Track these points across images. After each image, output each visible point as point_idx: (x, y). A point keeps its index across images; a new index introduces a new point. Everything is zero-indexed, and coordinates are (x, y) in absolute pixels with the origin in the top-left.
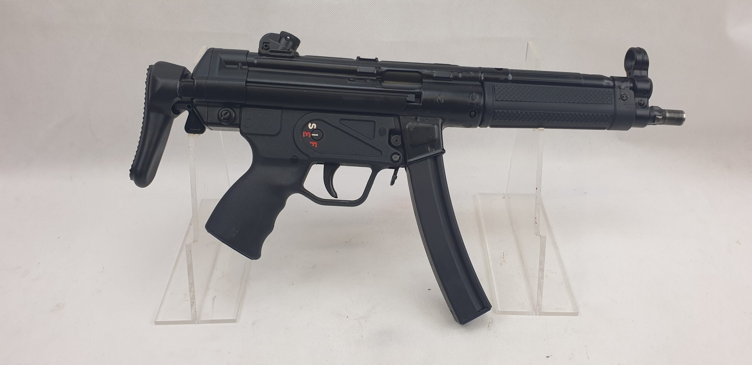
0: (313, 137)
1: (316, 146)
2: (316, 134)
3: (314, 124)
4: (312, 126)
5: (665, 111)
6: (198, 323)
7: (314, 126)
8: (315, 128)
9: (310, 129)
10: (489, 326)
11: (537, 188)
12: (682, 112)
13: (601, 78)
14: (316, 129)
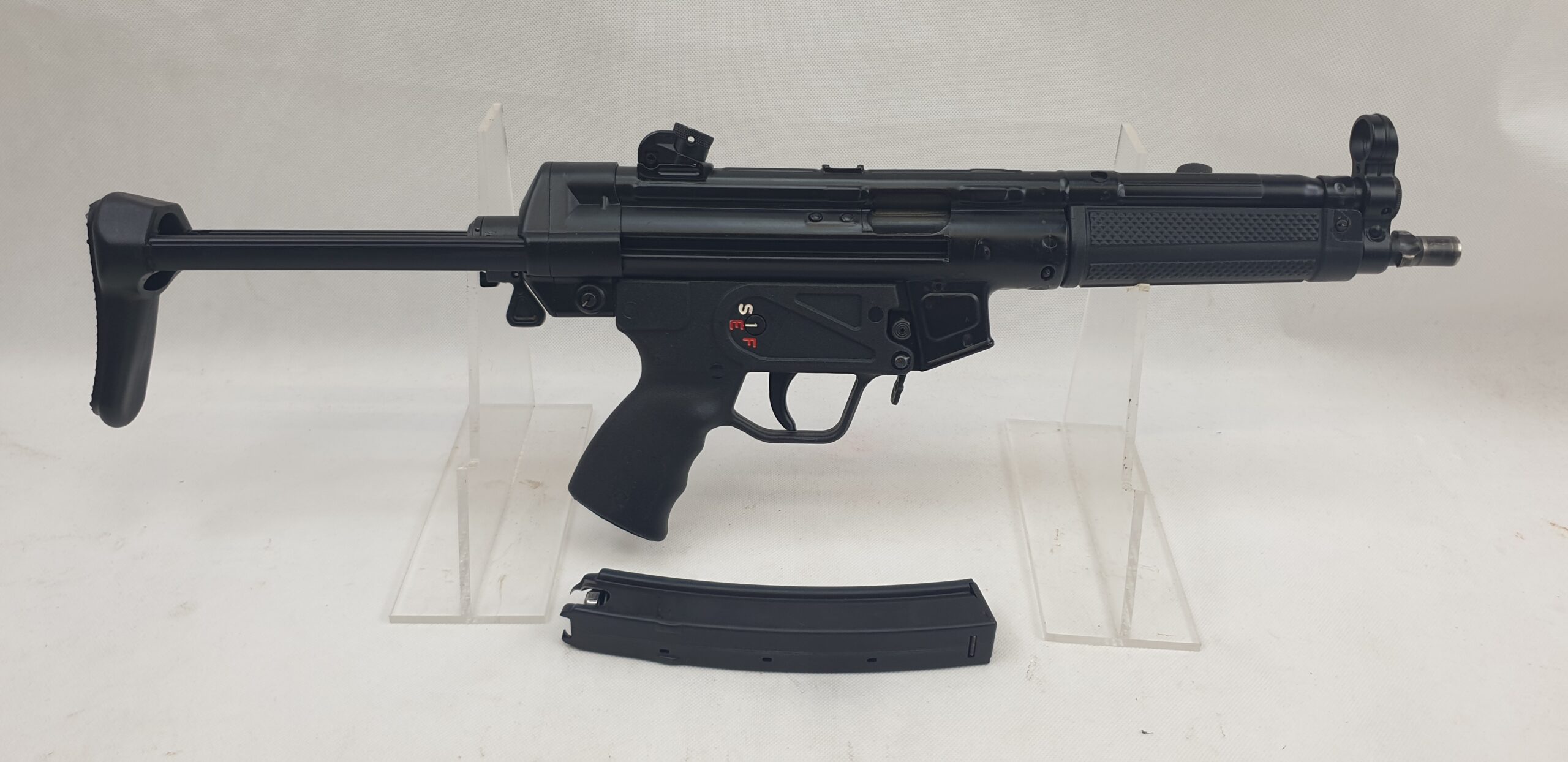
0: (747, 329)
1: (754, 347)
2: (753, 323)
3: (748, 306)
4: (745, 309)
5: (1420, 239)
6: (471, 622)
7: (750, 308)
8: (751, 312)
9: (745, 315)
10: (1028, 670)
12: (1454, 240)
13: (1299, 181)
14: (752, 315)
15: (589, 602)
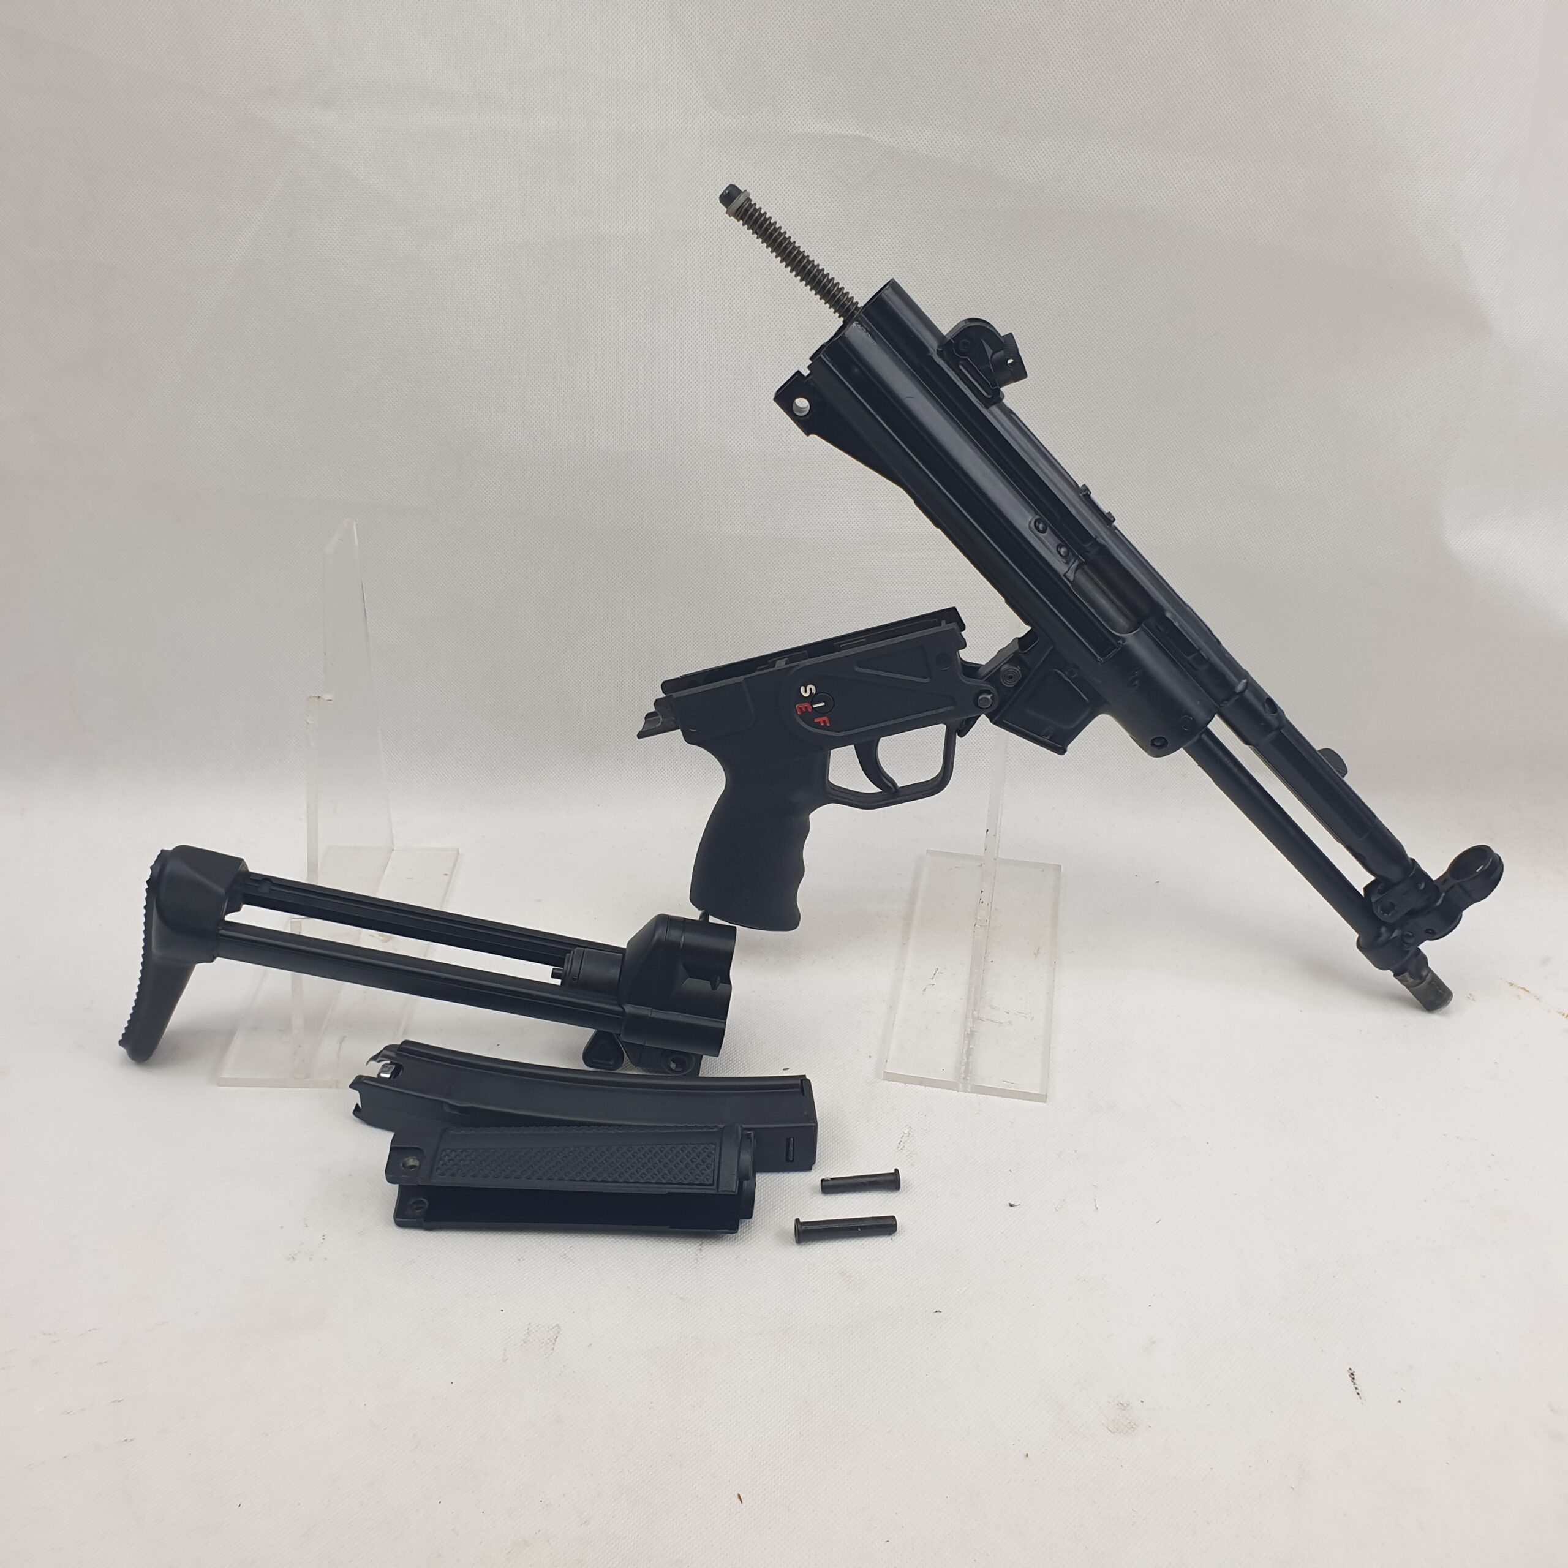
0: (816, 709)
1: (828, 725)
2: (820, 702)
3: (809, 686)
4: (807, 690)
7: (812, 688)
8: (814, 691)
9: (807, 697)
10: (901, 1141)
11: (987, 831)
14: (816, 694)
15: (383, 1075)
